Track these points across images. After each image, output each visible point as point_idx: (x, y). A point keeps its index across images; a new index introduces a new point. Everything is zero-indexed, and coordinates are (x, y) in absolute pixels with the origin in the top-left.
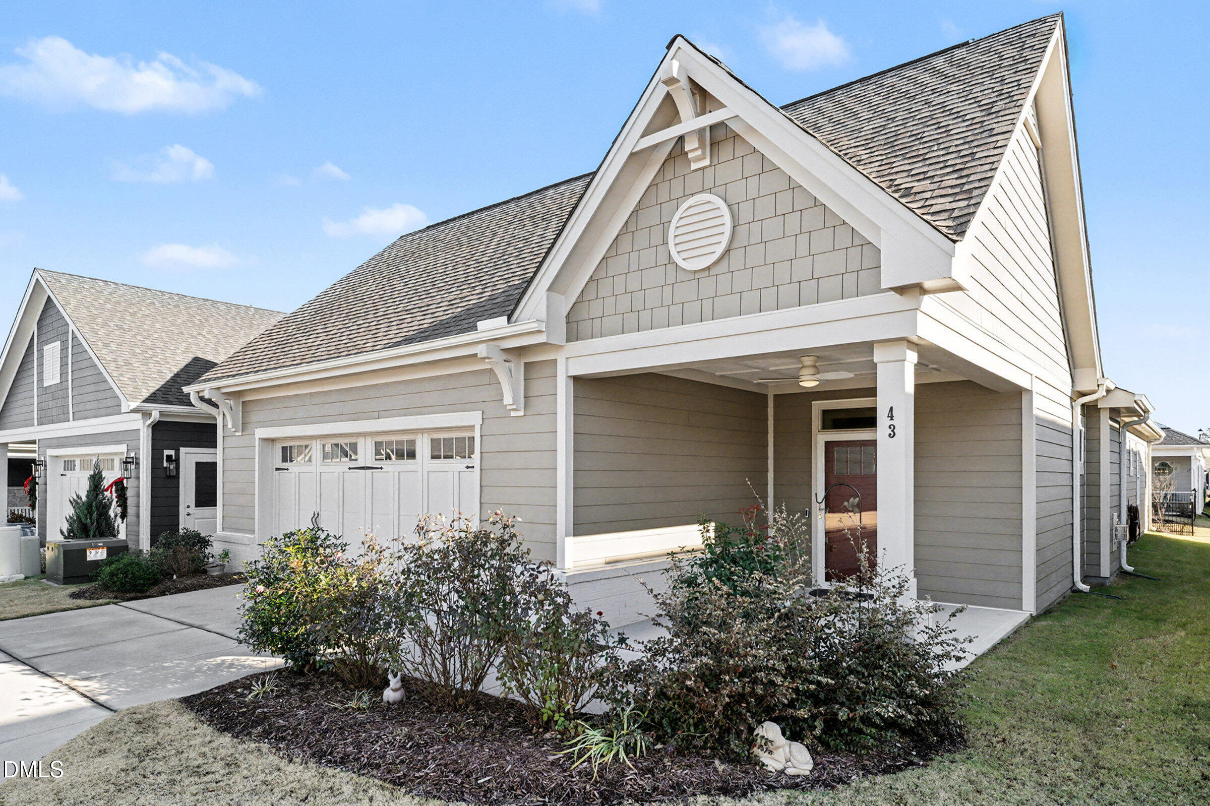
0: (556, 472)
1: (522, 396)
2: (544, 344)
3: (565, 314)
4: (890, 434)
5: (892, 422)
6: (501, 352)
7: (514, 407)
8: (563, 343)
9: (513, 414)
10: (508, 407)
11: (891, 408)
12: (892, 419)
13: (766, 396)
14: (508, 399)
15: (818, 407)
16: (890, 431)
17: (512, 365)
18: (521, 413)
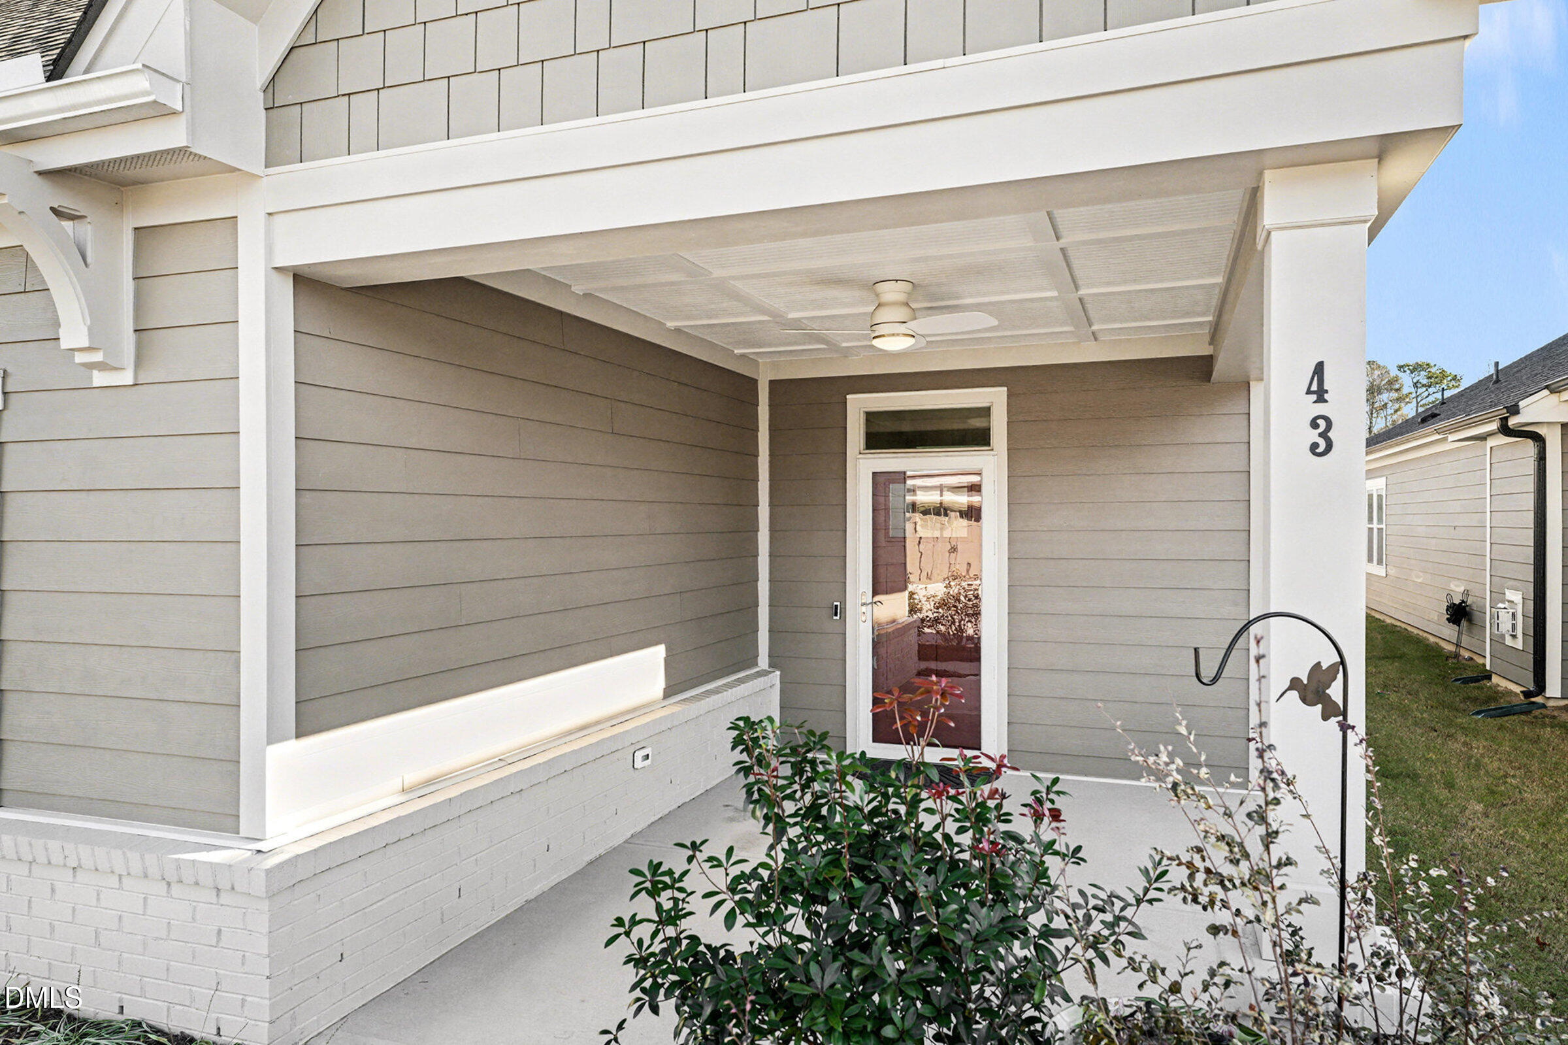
0: (240, 546)
1: (128, 325)
2: (183, 151)
3: (261, 77)
4: (1314, 447)
5: (1321, 409)
6: (36, 176)
7: (98, 357)
8: (258, 168)
9: (99, 379)
10: (79, 358)
11: (1319, 369)
12: (1321, 398)
13: (754, 382)
14: (74, 334)
15: (858, 405)
16: (1313, 436)
17: (86, 231)
18: (127, 378)
